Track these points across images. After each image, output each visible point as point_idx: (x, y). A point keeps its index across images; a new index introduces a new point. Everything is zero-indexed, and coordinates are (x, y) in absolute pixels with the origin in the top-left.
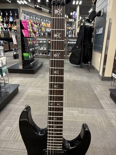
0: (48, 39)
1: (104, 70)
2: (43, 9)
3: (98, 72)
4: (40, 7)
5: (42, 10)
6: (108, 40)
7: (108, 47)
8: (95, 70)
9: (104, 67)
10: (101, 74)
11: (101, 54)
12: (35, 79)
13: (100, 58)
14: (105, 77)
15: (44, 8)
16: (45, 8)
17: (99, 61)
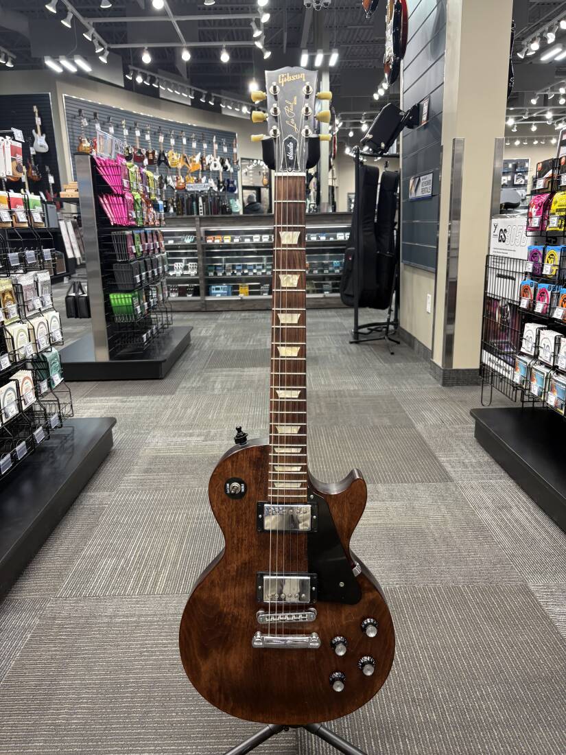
0: (202, 229)
1: (449, 341)
2: (165, 91)
3: (429, 354)
4: (152, 80)
5: (162, 96)
6: (455, 222)
7: (457, 249)
8: (417, 346)
9: (449, 332)
10: (438, 359)
11: (433, 281)
12: (168, 397)
13: (430, 297)
14: (457, 370)
15: (168, 85)
16: (175, 87)
17: (429, 308)
